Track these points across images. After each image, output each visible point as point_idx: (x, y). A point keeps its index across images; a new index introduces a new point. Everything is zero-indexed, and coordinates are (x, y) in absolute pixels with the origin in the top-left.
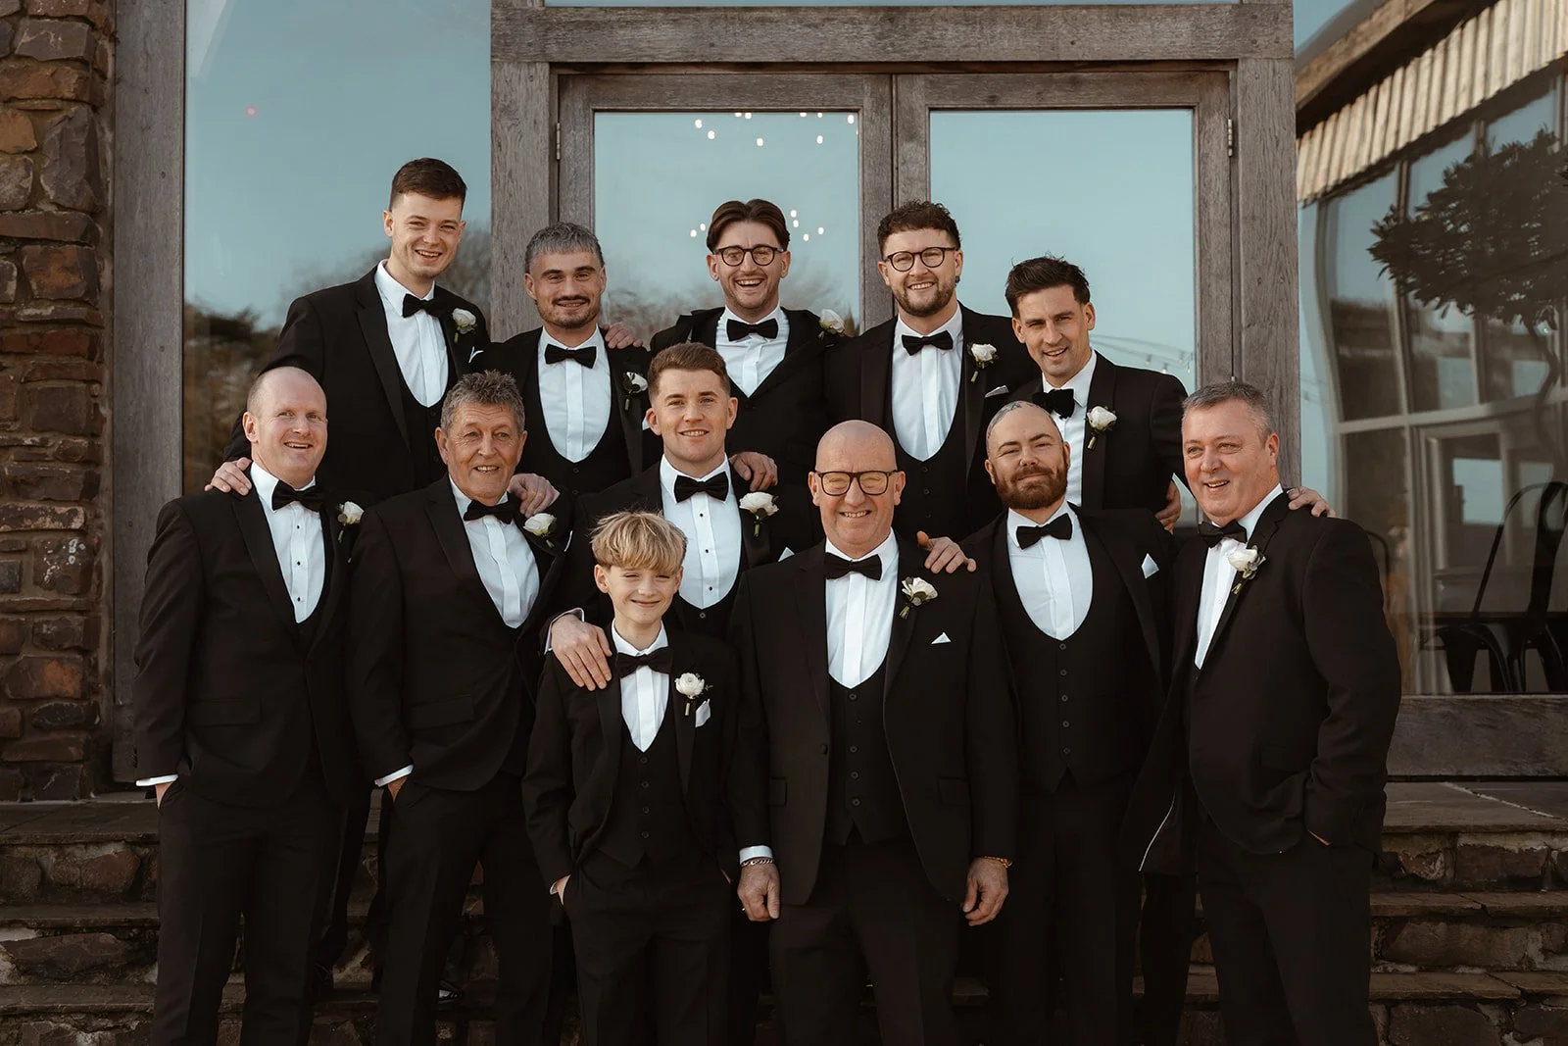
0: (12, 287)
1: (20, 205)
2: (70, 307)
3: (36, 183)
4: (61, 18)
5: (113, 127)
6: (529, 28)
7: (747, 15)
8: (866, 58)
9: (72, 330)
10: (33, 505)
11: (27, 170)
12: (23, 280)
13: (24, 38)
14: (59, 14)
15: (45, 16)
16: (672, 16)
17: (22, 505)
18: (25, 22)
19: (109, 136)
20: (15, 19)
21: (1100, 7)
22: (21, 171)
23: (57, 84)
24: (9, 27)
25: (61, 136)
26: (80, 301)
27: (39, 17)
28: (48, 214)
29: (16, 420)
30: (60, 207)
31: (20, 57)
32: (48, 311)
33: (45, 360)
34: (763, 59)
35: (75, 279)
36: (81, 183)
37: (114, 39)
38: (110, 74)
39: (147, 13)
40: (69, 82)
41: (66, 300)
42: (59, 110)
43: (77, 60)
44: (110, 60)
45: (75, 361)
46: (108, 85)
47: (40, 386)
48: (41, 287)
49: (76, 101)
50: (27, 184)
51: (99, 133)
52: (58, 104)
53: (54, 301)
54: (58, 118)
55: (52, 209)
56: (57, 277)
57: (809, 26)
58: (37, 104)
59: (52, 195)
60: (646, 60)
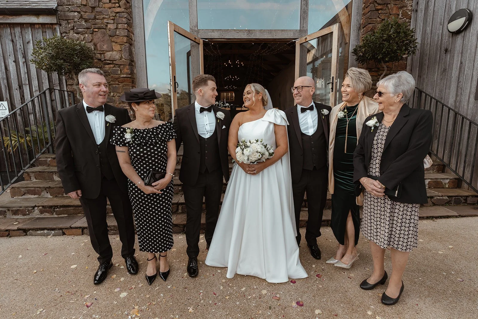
0: (119, 72)
1: (119, 59)
2: (128, 75)
3: (121, 56)
4: (123, 29)
5: (134, 48)
6: (195, 33)
7: (228, 31)
8: (245, 38)
9: (129, 79)
10: (125, 105)
11: (120, 54)
12: (121, 71)
13: (118, 32)
14: (123, 28)
15: (120, 29)
16: (217, 31)
17: (124, 105)
18: (118, 30)
19: (134, 49)
20: (116, 29)
21: (280, 30)
22: (119, 54)
23: (123, 40)
24: (115, 30)
25: (125, 48)
26: (129, 74)
27: (119, 29)
28: (123, 61)
29: (122, 92)
30: (125, 60)
31: (117, 35)
32: (125, 76)
33: (125, 83)
34: (230, 38)
35: (129, 71)
36: (128, 56)
37: (133, 34)
38: (133, 40)
39: (138, 30)
40: (125, 39)
41: (128, 74)
42: (124, 44)
43: (126, 36)
44: (133, 38)
45: (130, 83)
46: (133, 41)
47: (125, 87)
48: (124, 72)
49: (126, 43)
50: (120, 56)
51: (132, 49)
52: (124, 43)
53: (126, 74)
54: (124, 45)
55: (124, 60)
56: (126, 71)
57: (237, 33)
58: (121, 43)
59: (124, 58)
60: (213, 38)
